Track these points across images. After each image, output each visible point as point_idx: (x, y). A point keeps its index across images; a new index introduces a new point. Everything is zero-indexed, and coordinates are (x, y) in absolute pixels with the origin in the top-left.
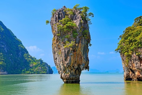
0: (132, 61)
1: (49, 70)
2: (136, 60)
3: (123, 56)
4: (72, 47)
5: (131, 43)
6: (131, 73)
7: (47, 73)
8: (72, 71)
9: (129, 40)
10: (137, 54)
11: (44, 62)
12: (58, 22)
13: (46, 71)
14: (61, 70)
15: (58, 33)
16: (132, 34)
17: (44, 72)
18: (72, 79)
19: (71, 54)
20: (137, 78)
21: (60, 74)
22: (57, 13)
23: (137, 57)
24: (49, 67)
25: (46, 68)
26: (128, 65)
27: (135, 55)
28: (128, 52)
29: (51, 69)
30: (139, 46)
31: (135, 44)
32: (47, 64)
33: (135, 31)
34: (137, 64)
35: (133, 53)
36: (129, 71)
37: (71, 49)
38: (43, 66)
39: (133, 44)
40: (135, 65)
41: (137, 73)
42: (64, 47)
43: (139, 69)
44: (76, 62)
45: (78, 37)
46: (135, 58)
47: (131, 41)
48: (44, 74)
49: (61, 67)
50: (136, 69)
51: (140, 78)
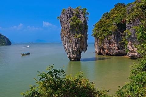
0: (104, 43)
1: (8, 42)
2: (107, 42)
3: (97, 39)
4: (80, 38)
5: (104, 31)
6: (102, 50)
7: (6, 45)
8: (77, 53)
9: (103, 29)
10: (108, 39)
11: (2, 35)
12: (69, 19)
13: (5, 43)
14: (69, 52)
15: (70, 28)
16: (105, 25)
17: (3, 44)
18: (77, 58)
19: (79, 42)
20: (106, 54)
21: (69, 55)
22: (68, 13)
23: (108, 41)
24: (8, 39)
25: (5, 40)
26: (101, 45)
27: (106, 39)
28: (101, 37)
29: (10, 41)
30: (110, 33)
31: (107, 33)
32: (6, 37)
33: (107, 23)
34: (107, 45)
35: (105, 38)
36: (100, 49)
37: (80, 39)
38: (2, 39)
39: (105, 32)
40: (106, 46)
41: (106, 51)
42: (74, 37)
43: (108, 48)
44: (81, 47)
45: (83, 31)
46: (106, 41)
47: (104, 30)
48: (3, 45)
49: (70, 50)
50: (106, 48)
51: (108, 53)
